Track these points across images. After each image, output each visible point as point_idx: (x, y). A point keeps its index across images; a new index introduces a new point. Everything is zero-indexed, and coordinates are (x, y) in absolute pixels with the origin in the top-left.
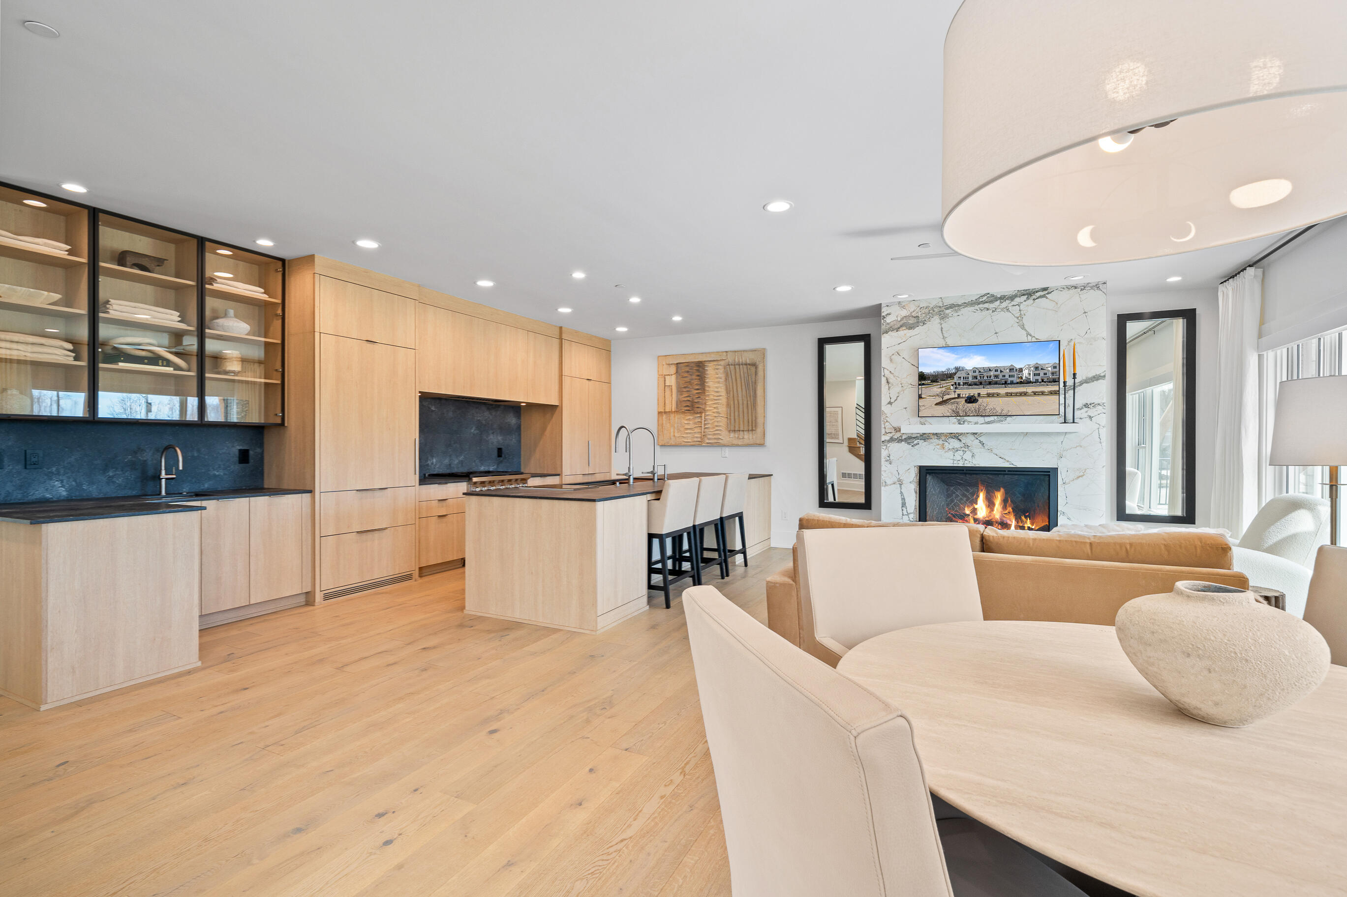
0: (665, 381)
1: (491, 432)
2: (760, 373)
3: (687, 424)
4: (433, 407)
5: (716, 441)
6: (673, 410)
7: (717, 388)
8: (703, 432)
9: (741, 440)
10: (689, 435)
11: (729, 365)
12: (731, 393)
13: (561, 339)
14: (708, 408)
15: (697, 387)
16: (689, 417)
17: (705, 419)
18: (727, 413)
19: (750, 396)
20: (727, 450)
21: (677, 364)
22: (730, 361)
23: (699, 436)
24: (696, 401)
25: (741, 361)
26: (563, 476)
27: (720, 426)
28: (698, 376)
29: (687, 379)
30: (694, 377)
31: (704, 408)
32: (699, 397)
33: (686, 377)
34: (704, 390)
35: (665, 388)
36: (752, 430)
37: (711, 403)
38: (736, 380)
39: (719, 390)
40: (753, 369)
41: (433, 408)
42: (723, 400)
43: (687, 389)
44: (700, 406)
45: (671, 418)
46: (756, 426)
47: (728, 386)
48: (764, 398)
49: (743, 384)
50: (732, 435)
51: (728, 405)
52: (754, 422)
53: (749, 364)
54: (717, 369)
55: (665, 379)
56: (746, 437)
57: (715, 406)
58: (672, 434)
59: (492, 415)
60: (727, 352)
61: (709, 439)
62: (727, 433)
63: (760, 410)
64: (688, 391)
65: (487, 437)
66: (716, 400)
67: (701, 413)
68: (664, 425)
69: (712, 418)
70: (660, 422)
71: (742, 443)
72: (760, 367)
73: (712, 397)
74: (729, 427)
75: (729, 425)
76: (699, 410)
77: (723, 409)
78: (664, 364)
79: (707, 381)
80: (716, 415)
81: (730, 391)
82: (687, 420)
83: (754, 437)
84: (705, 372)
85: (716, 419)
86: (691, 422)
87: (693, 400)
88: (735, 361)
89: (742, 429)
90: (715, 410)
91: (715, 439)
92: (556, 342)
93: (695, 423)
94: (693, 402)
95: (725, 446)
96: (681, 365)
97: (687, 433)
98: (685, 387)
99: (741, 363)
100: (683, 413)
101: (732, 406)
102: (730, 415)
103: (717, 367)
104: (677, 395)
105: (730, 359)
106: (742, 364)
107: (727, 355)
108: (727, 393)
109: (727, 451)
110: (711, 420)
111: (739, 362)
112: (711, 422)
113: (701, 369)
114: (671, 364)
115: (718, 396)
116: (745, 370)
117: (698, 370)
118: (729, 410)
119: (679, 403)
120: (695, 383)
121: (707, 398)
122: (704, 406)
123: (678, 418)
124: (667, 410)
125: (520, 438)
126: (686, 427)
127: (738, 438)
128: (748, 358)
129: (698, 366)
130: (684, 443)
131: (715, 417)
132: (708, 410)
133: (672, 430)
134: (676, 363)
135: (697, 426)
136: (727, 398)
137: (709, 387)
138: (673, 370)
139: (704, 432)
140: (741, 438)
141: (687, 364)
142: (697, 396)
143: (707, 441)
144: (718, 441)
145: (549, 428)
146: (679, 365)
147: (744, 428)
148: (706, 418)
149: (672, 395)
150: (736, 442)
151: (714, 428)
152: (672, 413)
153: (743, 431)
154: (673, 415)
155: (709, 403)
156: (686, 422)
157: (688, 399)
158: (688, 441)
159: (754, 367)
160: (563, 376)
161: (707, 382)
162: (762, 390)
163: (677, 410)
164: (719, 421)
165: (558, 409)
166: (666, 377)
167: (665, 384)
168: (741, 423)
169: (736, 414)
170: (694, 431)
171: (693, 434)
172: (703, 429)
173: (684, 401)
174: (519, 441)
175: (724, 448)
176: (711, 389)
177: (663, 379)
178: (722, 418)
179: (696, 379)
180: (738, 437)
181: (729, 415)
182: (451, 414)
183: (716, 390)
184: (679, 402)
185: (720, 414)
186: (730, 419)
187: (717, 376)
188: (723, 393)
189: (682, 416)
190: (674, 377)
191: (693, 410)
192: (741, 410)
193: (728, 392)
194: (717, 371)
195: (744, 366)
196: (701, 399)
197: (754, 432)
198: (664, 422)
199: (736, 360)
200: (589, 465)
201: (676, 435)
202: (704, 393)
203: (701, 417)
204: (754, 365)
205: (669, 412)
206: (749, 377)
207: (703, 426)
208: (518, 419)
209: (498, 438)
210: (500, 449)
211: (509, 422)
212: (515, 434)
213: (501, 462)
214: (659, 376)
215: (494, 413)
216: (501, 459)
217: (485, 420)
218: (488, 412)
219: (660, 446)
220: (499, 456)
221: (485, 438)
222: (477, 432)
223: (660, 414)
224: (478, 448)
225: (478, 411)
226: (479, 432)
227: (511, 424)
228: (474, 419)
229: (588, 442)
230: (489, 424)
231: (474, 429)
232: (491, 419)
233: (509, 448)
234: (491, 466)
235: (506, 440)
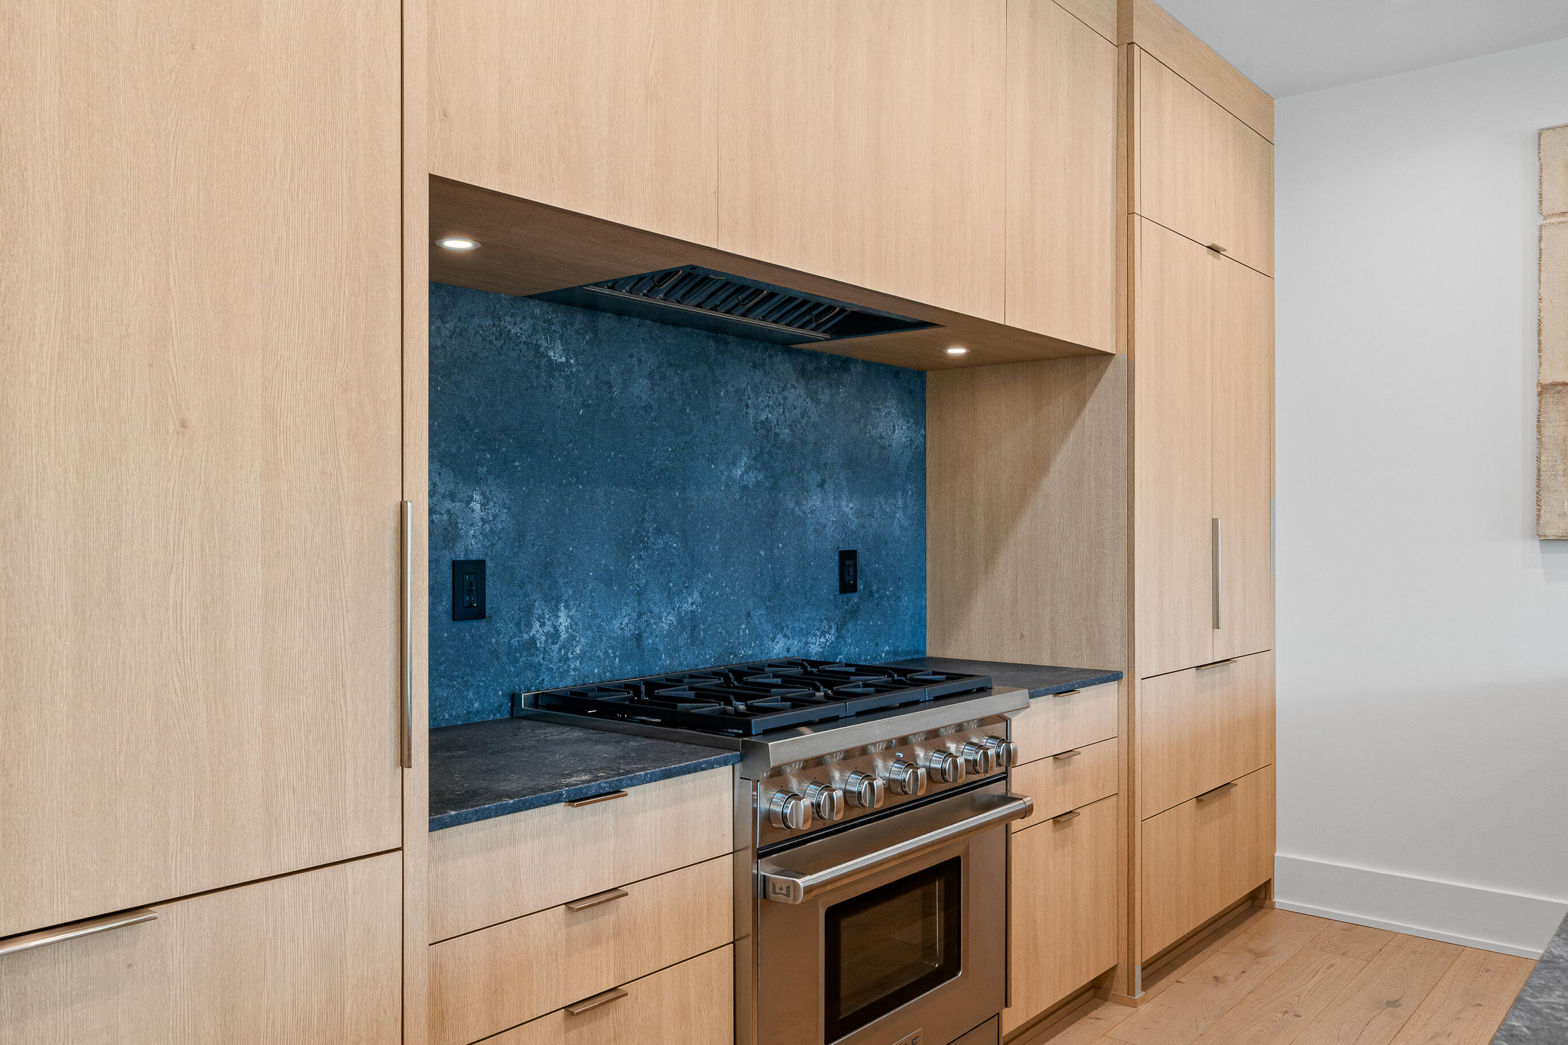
1: (813, 478)
4: (559, 347)
13: (1126, 46)
26: (1138, 678)
41: (557, 355)
59: (816, 401)
65: (798, 503)
70: (1547, 431)
92: (1106, 56)
125: (924, 506)
145: (1061, 461)
160: (1137, 218)
165: (1112, 373)
174: (921, 520)
182: (641, 387)
200: (1216, 625)
208: (917, 423)
209: (840, 506)
210: (848, 559)
211: (881, 437)
212: (905, 492)
213: (854, 613)
214: (1549, 221)
215: (825, 396)
216: (855, 598)
217: (790, 426)
218: (801, 390)
219: (1545, 540)
220: (847, 586)
221: (791, 505)
222: (757, 481)
223: (1548, 397)
224: (762, 553)
225: (760, 383)
226: (766, 477)
227: (890, 445)
228: (743, 416)
229: (1215, 522)
230: (804, 442)
231: (745, 464)
232: (815, 418)
233: (883, 553)
234: (815, 635)
235: (871, 515)
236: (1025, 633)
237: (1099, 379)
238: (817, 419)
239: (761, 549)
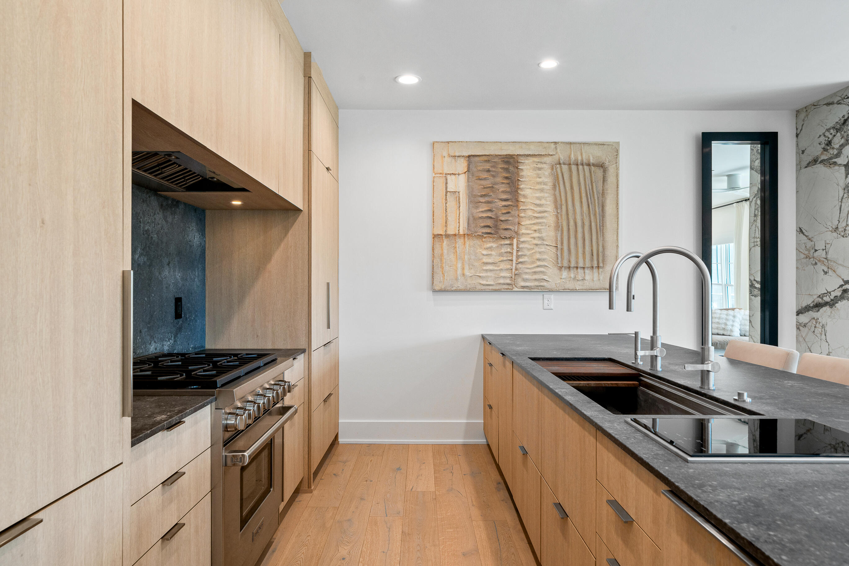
0: (446, 183)
1: (165, 261)
2: (611, 179)
3: (487, 255)
5: (537, 283)
6: (461, 232)
7: (539, 198)
8: (514, 268)
9: (580, 283)
10: (489, 274)
11: (560, 164)
12: (564, 207)
13: (308, 78)
14: (524, 231)
15: (504, 196)
16: (489, 245)
17: (518, 247)
18: (557, 240)
19: (595, 215)
20: (552, 296)
21: (469, 156)
22: (562, 158)
23: (507, 274)
24: (503, 219)
25: (580, 158)
26: (312, 351)
27: (544, 260)
28: (507, 178)
29: (487, 183)
30: (499, 179)
31: (516, 230)
32: (508, 213)
33: (485, 179)
34: (518, 201)
35: (446, 195)
36: (598, 267)
37: (528, 222)
38: (572, 188)
39: (543, 202)
40: (599, 173)
42: (551, 219)
43: (487, 199)
44: (510, 227)
45: (457, 246)
46: (603, 261)
47: (558, 198)
48: (618, 218)
49: (584, 195)
50: (565, 274)
51: (558, 227)
52: (600, 254)
53: (594, 165)
54: (540, 169)
55: (447, 180)
56: (587, 277)
57: (536, 227)
58: (459, 272)
59: (167, 221)
60: (555, 143)
61: (525, 280)
62: (556, 271)
63: (609, 236)
64: (488, 202)
65: (160, 273)
66: (537, 218)
67: (511, 238)
68: (445, 256)
69: (532, 247)
70: (436, 251)
71: (581, 287)
72: (611, 171)
73: (530, 213)
74: (559, 262)
75: (560, 259)
76: (507, 234)
77: (549, 234)
78: (445, 154)
79: (522, 186)
80: (539, 242)
81: (561, 205)
82: (487, 249)
83: (601, 278)
84: (518, 174)
85: (537, 249)
86: (493, 253)
87: (497, 217)
88: (570, 157)
89: (581, 264)
90: (537, 235)
91: (535, 280)
93: (501, 255)
94: (496, 220)
95: (551, 291)
96: (477, 159)
97: (486, 271)
98: (482, 196)
99: (579, 162)
100: (481, 237)
101: (565, 229)
102: (562, 243)
103: (540, 166)
104: (469, 208)
105: (562, 155)
106: (582, 165)
107: (556, 148)
108: (556, 208)
109: (553, 300)
110: (529, 250)
111: (576, 160)
112: (528, 253)
113: (511, 168)
114: (458, 156)
115: (540, 212)
116: (587, 174)
117: (507, 170)
118: (559, 235)
119: (471, 222)
120: (502, 189)
121: (522, 215)
122: (516, 227)
123: (470, 246)
124: (451, 231)
125: (205, 276)
126: (485, 260)
127: (575, 279)
128: (592, 155)
129: (508, 163)
130: (480, 287)
131: (537, 245)
132: (523, 234)
133: (459, 265)
134: (467, 155)
135: (505, 258)
136: (557, 217)
137: (525, 196)
138: (462, 166)
139: (516, 269)
140: (581, 279)
141: (486, 158)
142: (505, 211)
143: (523, 284)
144: (542, 284)
145: (277, 256)
146: (472, 159)
147: (584, 263)
148: (521, 246)
149: (459, 207)
150: (570, 285)
151: (533, 262)
152: (459, 238)
153: (584, 268)
154: (462, 240)
155: (525, 222)
156: (485, 252)
157: (489, 214)
158: (488, 283)
159: (602, 170)
160: (312, 153)
161: (522, 189)
162: (614, 206)
163: (470, 233)
164: (542, 252)
165: (302, 218)
166: (449, 177)
167: (446, 188)
168: (580, 255)
169: (572, 240)
170: (498, 267)
171: (499, 272)
172: (514, 265)
173: (481, 218)
174: (204, 283)
175: (547, 296)
176: (528, 200)
177: (444, 178)
178: (548, 248)
179: (503, 183)
180: (575, 277)
181: (559, 243)
183: (538, 202)
184: (472, 220)
185: (543, 240)
186: (562, 249)
187: (540, 180)
188: (550, 208)
189: (477, 242)
190: (462, 179)
191: (496, 233)
192: (580, 235)
193: (557, 206)
194: (540, 172)
195: (585, 167)
196: (512, 216)
197: (601, 270)
198: (445, 251)
199: (572, 156)
200: (329, 327)
201: (467, 273)
202: (517, 206)
203: (511, 244)
204: (601, 166)
205: (455, 235)
206: (594, 184)
207: (514, 258)
208: (202, 235)
209: (175, 275)
210: (178, 301)
211: (190, 241)
212: (199, 269)
213: (180, 329)
214: (436, 175)
215: (170, 219)
216: (180, 321)
217: (157, 233)
218: (161, 215)
219: (434, 291)
220: (178, 315)
221: (157, 274)
222: (144, 261)
223: (436, 239)
224: (146, 299)
225: (145, 211)
226: (147, 259)
227: (193, 245)
228: (139, 227)
229: (328, 284)
230: (162, 242)
231: (139, 252)
232: (166, 230)
233: (191, 298)
234: (166, 341)
235: (186, 280)
236: (259, 335)
237: (295, 221)
238: (167, 231)
239: (146, 297)
